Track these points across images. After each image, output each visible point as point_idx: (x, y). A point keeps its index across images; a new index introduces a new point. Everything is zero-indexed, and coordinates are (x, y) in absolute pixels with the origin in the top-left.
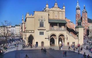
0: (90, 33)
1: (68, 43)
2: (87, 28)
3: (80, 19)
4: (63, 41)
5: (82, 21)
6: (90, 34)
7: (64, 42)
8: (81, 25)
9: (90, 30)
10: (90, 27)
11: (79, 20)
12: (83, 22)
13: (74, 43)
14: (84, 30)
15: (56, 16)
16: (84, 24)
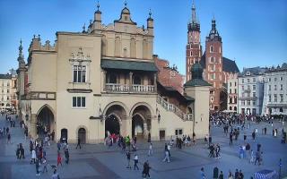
0: (231, 102)
1: (162, 133)
2: (221, 86)
3: (199, 60)
4: (145, 124)
5: (204, 66)
6: (229, 106)
7: (149, 129)
8: (201, 77)
9: (229, 92)
10: (229, 85)
11: (197, 62)
12: (209, 68)
13: (179, 132)
14: (211, 92)
15: (126, 49)
16: (212, 74)
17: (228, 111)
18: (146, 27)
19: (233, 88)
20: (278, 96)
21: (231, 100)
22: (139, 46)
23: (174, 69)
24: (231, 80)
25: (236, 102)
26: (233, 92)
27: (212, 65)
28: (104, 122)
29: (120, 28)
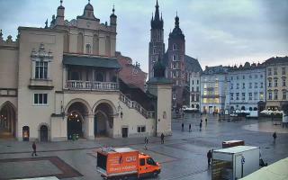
0: (193, 100)
1: (125, 131)
3: (162, 58)
4: (108, 123)
6: (191, 104)
7: (111, 126)
8: (163, 75)
9: (191, 90)
10: (191, 83)
11: (159, 60)
12: (172, 66)
13: (142, 129)
14: (174, 90)
15: (88, 46)
16: (174, 72)
17: (191, 109)
18: (109, 24)
19: (195, 86)
20: (240, 95)
21: (193, 98)
22: (102, 43)
23: (137, 67)
24: (193, 78)
25: (198, 100)
26: (195, 90)
27: (174, 63)
28: (66, 120)
29: (83, 25)
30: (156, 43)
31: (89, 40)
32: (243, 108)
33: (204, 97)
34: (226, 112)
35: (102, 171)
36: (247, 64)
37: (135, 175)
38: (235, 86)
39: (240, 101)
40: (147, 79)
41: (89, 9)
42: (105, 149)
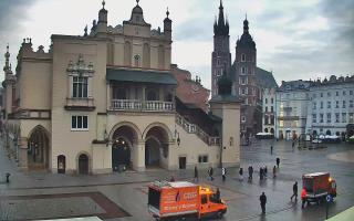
0: (266, 123)
1: (183, 161)
4: (161, 151)
6: (264, 127)
7: (166, 156)
9: (264, 110)
11: (225, 73)
12: (240, 81)
13: (204, 159)
14: (243, 110)
15: (137, 58)
16: (243, 88)
17: (264, 134)
18: (162, 30)
19: (269, 106)
20: (325, 116)
21: (266, 120)
22: (154, 54)
23: (197, 83)
24: (266, 96)
25: (273, 123)
26: (269, 110)
27: (243, 78)
28: (110, 147)
29: (131, 31)
30: (220, 53)
31: (137, 50)
32: (329, 133)
33: (280, 119)
34: (308, 138)
35: (155, 211)
36: (333, 77)
37: (195, 215)
38: (318, 106)
39: (325, 124)
40: (210, 98)
41: (137, 12)
42: (158, 183)
